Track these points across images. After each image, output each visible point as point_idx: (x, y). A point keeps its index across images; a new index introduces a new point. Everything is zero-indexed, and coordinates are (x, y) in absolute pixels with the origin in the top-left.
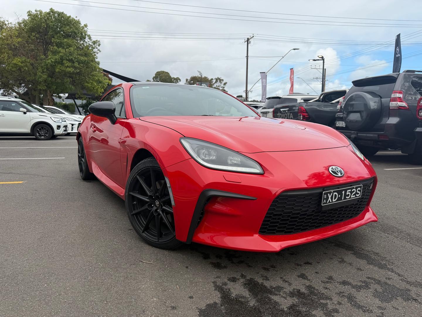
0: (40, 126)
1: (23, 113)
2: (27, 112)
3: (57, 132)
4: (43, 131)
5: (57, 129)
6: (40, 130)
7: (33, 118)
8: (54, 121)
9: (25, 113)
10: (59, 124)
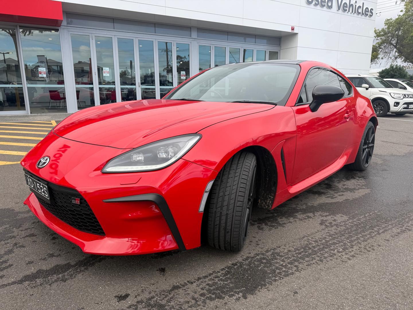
0: (377, 102)
1: (365, 89)
2: (369, 87)
3: (393, 109)
4: (379, 108)
5: (394, 106)
6: (377, 106)
7: (373, 94)
8: (393, 96)
9: (367, 89)
10: (397, 101)
